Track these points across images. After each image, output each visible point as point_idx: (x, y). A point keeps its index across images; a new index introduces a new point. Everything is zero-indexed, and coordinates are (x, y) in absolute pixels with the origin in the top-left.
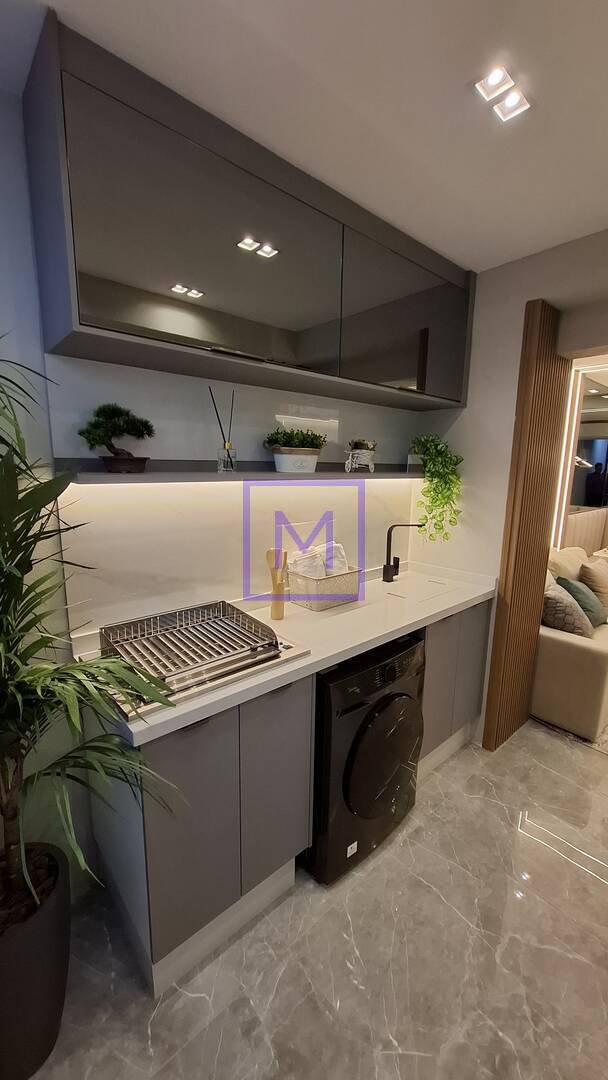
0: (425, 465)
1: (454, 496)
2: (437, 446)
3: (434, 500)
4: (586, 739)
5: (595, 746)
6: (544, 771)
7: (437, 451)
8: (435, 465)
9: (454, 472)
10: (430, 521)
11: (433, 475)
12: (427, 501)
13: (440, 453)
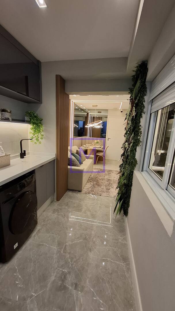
0: (31, 120)
1: (41, 131)
2: (34, 114)
3: (35, 131)
4: (80, 191)
5: (82, 192)
6: (72, 201)
7: (34, 116)
8: (34, 120)
9: (40, 123)
10: (34, 138)
11: (34, 123)
12: (32, 131)
13: (35, 117)
